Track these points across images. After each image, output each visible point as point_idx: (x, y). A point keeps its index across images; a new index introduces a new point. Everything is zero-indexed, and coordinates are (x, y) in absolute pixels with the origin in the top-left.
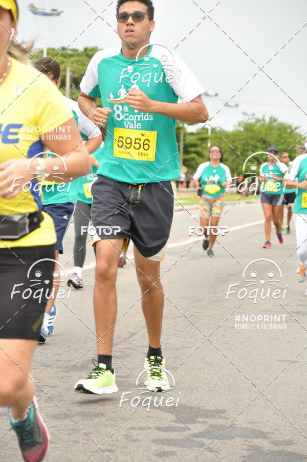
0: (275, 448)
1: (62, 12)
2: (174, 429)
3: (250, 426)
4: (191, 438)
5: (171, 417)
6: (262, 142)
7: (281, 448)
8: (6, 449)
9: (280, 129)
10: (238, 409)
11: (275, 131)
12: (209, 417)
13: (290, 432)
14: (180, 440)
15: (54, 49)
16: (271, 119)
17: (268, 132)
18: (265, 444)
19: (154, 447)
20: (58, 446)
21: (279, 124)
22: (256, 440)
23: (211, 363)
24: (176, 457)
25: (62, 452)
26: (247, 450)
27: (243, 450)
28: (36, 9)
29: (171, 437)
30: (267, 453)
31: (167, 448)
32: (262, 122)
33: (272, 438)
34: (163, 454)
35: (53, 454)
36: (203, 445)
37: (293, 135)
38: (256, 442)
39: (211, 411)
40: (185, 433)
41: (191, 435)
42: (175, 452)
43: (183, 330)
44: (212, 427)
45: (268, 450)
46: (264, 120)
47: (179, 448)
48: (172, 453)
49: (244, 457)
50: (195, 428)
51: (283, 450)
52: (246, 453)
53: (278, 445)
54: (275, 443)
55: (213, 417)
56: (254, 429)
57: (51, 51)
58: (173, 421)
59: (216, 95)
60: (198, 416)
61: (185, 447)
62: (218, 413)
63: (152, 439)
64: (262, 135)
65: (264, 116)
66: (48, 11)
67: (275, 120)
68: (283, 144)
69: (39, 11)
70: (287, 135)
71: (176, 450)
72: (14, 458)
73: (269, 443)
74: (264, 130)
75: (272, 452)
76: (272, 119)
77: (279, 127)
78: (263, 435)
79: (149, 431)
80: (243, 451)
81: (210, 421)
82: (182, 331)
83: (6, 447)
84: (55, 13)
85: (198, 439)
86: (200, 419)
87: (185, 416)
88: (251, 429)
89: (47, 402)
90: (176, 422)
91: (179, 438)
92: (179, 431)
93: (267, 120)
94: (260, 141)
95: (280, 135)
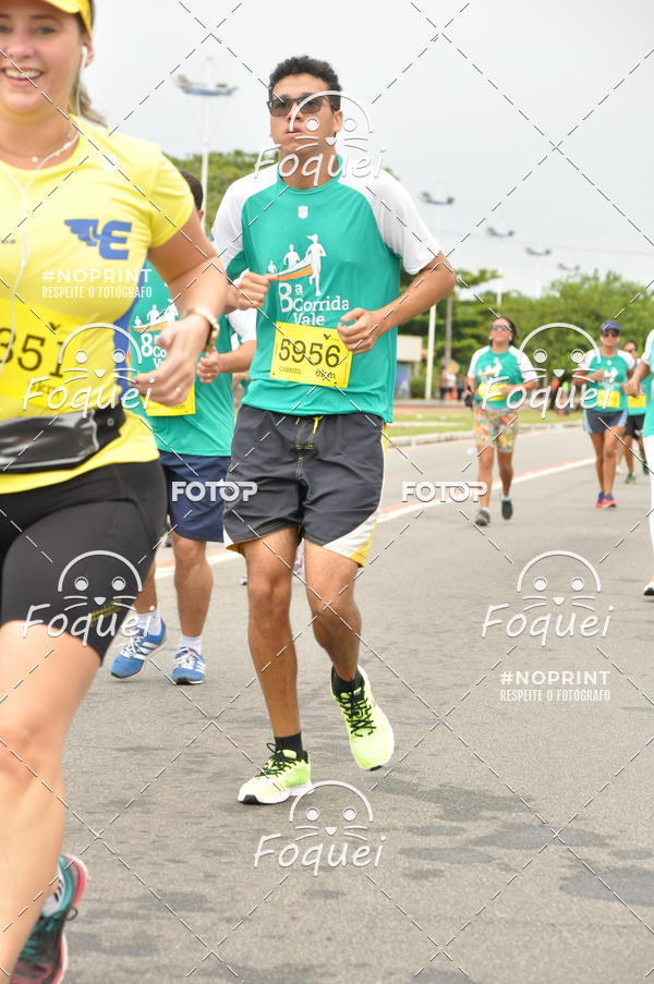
0: (620, 864)
1: (235, 89)
2: (439, 831)
3: (575, 825)
4: (470, 847)
5: (434, 809)
6: (593, 317)
7: (629, 863)
8: (142, 865)
9: (624, 295)
10: (554, 794)
11: (615, 298)
12: (502, 809)
13: (646, 835)
14: (451, 849)
15: (220, 155)
16: (608, 276)
17: (604, 300)
18: (602, 857)
19: (403, 862)
20: (232, 859)
21: (623, 285)
22: (585, 850)
23: (504, 714)
24: (443, 879)
25: (240, 871)
26: (570, 867)
27: (563, 867)
28: (190, 84)
29: (434, 845)
30: (605, 873)
31: (426, 865)
32: (592, 283)
33: (613, 846)
34: (420, 875)
35: (223, 874)
36: (489, 859)
37: (649, 305)
38: (585, 852)
39: (504, 798)
40: (458, 837)
41: (470, 842)
42: (441, 871)
43: (454, 653)
44: (508, 826)
45: (608, 868)
46: (596, 278)
47: (448, 865)
48: (436, 873)
49: (564, 879)
50: (475, 830)
51: (633, 866)
52: (568, 873)
53: (625, 858)
54: (620, 854)
55: (509, 809)
56: (583, 831)
57: (217, 159)
58: (436, 817)
59: (511, 234)
60: (482, 807)
61: (459, 863)
62: (517, 802)
63: (399, 847)
64: (593, 306)
65: (596, 271)
66: (211, 87)
67: (616, 279)
68: (631, 320)
69: (195, 87)
70: (638, 306)
71: (443, 868)
72: (156, 880)
73: (609, 854)
74: (596, 297)
75: (614, 871)
76: (611, 278)
77: (623, 290)
78: (599, 841)
79: (394, 834)
80: (563, 870)
81: (503, 816)
82: (452, 657)
83: (140, 861)
84: (223, 91)
85: (482, 849)
86: (485, 813)
87: (458, 808)
88: (577, 830)
89: (212, 781)
90: (441, 818)
91: (449, 846)
92: (447, 835)
93: (602, 278)
94: (589, 317)
95: (625, 305)
